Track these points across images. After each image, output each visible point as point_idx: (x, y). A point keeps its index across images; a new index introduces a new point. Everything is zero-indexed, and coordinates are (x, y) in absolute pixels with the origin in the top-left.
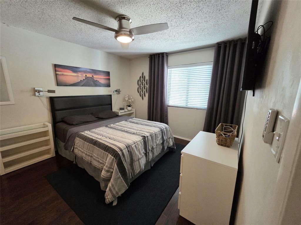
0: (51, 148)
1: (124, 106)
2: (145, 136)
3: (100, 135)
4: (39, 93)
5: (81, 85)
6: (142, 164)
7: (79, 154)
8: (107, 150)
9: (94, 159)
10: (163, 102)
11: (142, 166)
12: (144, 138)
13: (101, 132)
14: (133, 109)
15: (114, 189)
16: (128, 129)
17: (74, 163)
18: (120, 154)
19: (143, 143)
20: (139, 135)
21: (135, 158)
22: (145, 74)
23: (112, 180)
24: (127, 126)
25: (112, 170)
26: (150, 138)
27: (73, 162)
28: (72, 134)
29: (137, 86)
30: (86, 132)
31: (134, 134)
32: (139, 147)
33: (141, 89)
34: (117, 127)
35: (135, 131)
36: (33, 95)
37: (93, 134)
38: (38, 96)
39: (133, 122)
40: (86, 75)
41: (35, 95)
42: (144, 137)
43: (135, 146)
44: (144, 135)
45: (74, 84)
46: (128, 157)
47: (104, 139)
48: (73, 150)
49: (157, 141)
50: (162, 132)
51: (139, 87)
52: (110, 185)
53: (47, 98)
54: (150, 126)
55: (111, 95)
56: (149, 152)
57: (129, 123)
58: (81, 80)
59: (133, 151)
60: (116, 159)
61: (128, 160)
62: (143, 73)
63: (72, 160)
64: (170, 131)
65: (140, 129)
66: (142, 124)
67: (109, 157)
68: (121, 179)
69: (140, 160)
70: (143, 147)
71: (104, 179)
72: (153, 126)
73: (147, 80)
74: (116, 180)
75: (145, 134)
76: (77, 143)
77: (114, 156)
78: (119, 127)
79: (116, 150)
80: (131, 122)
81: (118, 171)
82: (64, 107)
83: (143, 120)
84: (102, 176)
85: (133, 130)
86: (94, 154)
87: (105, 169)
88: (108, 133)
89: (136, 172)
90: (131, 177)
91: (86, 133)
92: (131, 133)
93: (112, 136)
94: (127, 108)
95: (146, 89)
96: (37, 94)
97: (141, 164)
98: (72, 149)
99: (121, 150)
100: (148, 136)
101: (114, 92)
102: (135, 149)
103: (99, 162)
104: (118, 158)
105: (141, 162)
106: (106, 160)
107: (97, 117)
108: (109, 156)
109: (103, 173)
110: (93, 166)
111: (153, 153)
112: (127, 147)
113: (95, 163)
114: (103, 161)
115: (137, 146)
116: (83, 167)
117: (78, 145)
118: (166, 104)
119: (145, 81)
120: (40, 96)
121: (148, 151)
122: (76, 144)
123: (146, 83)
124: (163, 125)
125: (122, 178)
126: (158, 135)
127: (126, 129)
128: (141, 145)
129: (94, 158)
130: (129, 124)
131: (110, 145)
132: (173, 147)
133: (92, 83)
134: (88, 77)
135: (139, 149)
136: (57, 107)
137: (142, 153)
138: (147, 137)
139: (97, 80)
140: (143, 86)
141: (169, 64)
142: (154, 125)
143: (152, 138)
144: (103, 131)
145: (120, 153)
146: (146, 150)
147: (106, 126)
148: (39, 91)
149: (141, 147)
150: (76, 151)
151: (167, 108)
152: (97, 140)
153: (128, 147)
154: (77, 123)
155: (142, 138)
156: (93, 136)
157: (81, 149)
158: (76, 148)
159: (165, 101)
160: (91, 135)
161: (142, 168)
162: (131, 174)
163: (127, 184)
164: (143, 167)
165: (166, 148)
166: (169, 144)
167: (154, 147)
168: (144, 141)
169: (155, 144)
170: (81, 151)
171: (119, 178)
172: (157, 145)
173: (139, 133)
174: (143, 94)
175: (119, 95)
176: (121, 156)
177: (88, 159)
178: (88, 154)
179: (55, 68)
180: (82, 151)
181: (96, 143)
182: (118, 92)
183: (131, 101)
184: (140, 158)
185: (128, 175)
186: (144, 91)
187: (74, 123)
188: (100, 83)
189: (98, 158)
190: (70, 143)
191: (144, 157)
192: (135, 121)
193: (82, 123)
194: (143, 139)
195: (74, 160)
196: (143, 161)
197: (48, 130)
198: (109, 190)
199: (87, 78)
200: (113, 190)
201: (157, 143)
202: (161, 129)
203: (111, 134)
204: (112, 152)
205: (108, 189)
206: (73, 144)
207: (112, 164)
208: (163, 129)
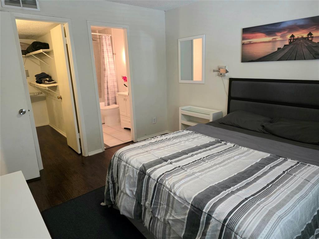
5: (279, 58)
36: (217, 75)
40: (293, 36)
58: (279, 49)
112: (119, 157)
133: (305, 50)
134: (298, 39)
138: (149, 176)
168: (140, 173)
194: (140, 170)
197: (209, 120)
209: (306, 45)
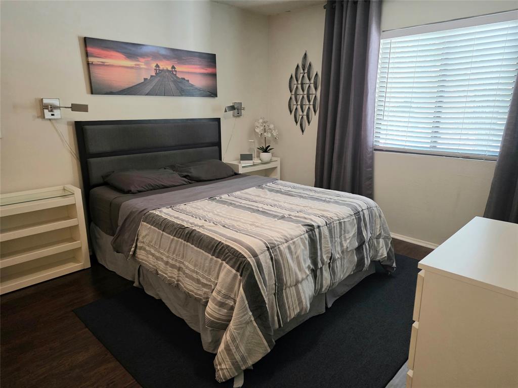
0: (80, 248)
1: (250, 149)
2: (312, 226)
3: (200, 219)
4: (51, 111)
5: (147, 92)
6: (305, 297)
7: (150, 264)
8: (219, 252)
9: (187, 276)
10: (362, 137)
11: (304, 301)
12: (311, 230)
13: (201, 212)
14: (274, 159)
15: (237, 348)
16: (265, 207)
17: (136, 284)
18: (252, 263)
19: (307, 242)
20: (297, 222)
21: (288, 279)
22: (310, 59)
23: (232, 325)
24: (263, 199)
25: (232, 303)
26: (325, 231)
27: (133, 282)
28: (131, 213)
29: (288, 95)
30: (164, 210)
31: (283, 218)
32: (299, 251)
33: (299, 103)
34: (237, 202)
35: (286, 213)
36: (38, 117)
37: (182, 216)
38: (50, 120)
39: (277, 192)
40: (157, 66)
41: (43, 116)
42: (311, 228)
43: (289, 248)
44: (309, 222)
45: (128, 89)
46: (269, 274)
47: (209, 228)
48: (135, 252)
49: (343, 242)
50: (359, 220)
51: (293, 97)
52: (226, 337)
53: (69, 123)
54: (325, 201)
55: (220, 118)
56: (321, 268)
57: (268, 193)
58: (145, 79)
59: (283, 260)
60: (241, 276)
61: (271, 281)
62: (305, 54)
63: (130, 279)
64: (380, 216)
65: (298, 209)
66: (301, 197)
67: (225, 270)
68: (255, 326)
69: (300, 285)
70: (307, 252)
71: (213, 322)
72: (332, 200)
73: (317, 74)
74: (242, 326)
75: (311, 220)
76: (144, 237)
77: (236, 268)
78: (244, 202)
79: (243, 253)
80: (271, 190)
81: (247, 305)
82: (107, 148)
83: (303, 186)
84: (209, 314)
85: (279, 210)
86: (187, 264)
87: (214, 299)
88: (218, 215)
89: (290, 315)
90: (277, 326)
91: (165, 213)
92: (275, 216)
93: (228, 222)
94: (258, 156)
95: (312, 103)
96: (48, 114)
97: (302, 294)
98: (133, 249)
99: (255, 255)
100: (320, 224)
101: (226, 111)
102: (288, 256)
103: (198, 281)
104: (246, 273)
105: (301, 291)
106: (217, 278)
107: (185, 177)
108: (225, 267)
109: (211, 308)
110: (185, 292)
111: (333, 272)
112: (268, 247)
113: (189, 285)
114: (210, 281)
115: (292, 247)
116: (157, 295)
117: (146, 240)
118: (370, 144)
119: (310, 79)
120: (55, 119)
121: (320, 265)
122: (140, 238)
123: (312, 86)
124: (360, 201)
125: (255, 324)
126: (348, 227)
127: (260, 205)
128: (302, 247)
129: (187, 271)
130: (267, 195)
131: (226, 241)
132: (388, 263)
133: (172, 85)
134: (163, 70)
135: (298, 257)
136: (93, 148)
137: (304, 268)
138: (319, 227)
139: (184, 79)
140: (306, 92)
141: (384, 26)
142: (336, 198)
143: (330, 231)
144: (206, 210)
145: (252, 261)
146: (314, 262)
147: (211, 198)
148: (52, 108)
149: (303, 252)
150: (141, 255)
151: (373, 154)
152: (194, 228)
153: (271, 248)
154: (139, 189)
155: (304, 229)
156: (183, 220)
157: (153, 251)
158: (141, 248)
159: (366, 137)
160: (177, 218)
161: (304, 306)
162: (276, 318)
163: (269, 342)
164: (306, 305)
165: (367, 262)
166: (377, 251)
167: (337, 256)
168: (309, 236)
169: (339, 249)
170: (153, 255)
171: (248, 323)
172: (343, 252)
173: (295, 216)
174: (305, 117)
175: (238, 119)
176: (254, 269)
177: (170, 273)
178: (170, 261)
179: (86, 46)
180: (157, 254)
181: (193, 234)
182: (236, 111)
183: (269, 135)
184: (300, 279)
185: (270, 320)
186: (307, 107)
187: (133, 189)
188: (192, 86)
189: (197, 273)
190: (126, 236)
191: (311, 279)
192: (282, 187)
193: (151, 190)
194: (307, 232)
195: (134, 279)
196: (307, 289)
197: (75, 204)
198: (225, 348)
199: (159, 72)
200: (235, 350)
201: (345, 245)
202: (356, 210)
203: (225, 216)
204: (231, 259)
205: (222, 347)
206: (134, 237)
207: (231, 288)
208: (360, 209)
209: (172, 79)
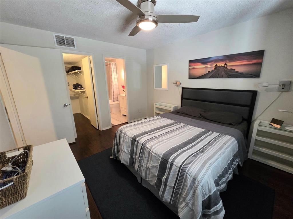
5: (209, 77)
36: (175, 86)
40: (216, 65)
58: (209, 72)
107: (200, 114)
133: (223, 73)
134: (219, 67)
139: (232, 69)
153: (121, 132)
168: (132, 140)
188: (237, 72)
209: (224, 70)
